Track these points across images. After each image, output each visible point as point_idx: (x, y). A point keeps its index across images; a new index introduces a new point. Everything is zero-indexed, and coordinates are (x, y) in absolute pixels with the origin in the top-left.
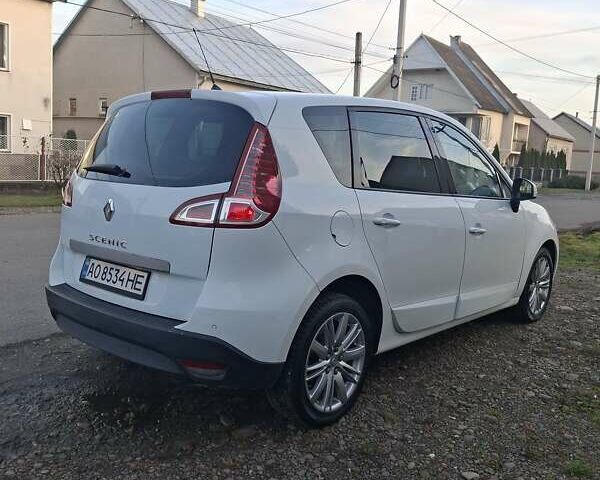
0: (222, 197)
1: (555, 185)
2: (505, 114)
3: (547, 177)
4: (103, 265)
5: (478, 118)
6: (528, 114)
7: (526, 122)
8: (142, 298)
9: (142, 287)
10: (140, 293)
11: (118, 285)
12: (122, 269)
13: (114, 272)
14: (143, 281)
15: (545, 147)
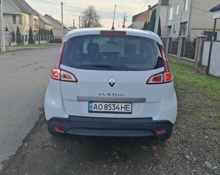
0: (163, 73)
1: (52, 42)
2: (30, 14)
3: (48, 39)
4: (103, 104)
5: (20, 16)
6: (37, 15)
7: (37, 18)
8: (131, 113)
9: (130, 109)
10: (130, 111)
11: (117, 110)
12: (116, 104)
13: (112, 106)
14: (130, 107)
15: (45, 27)
